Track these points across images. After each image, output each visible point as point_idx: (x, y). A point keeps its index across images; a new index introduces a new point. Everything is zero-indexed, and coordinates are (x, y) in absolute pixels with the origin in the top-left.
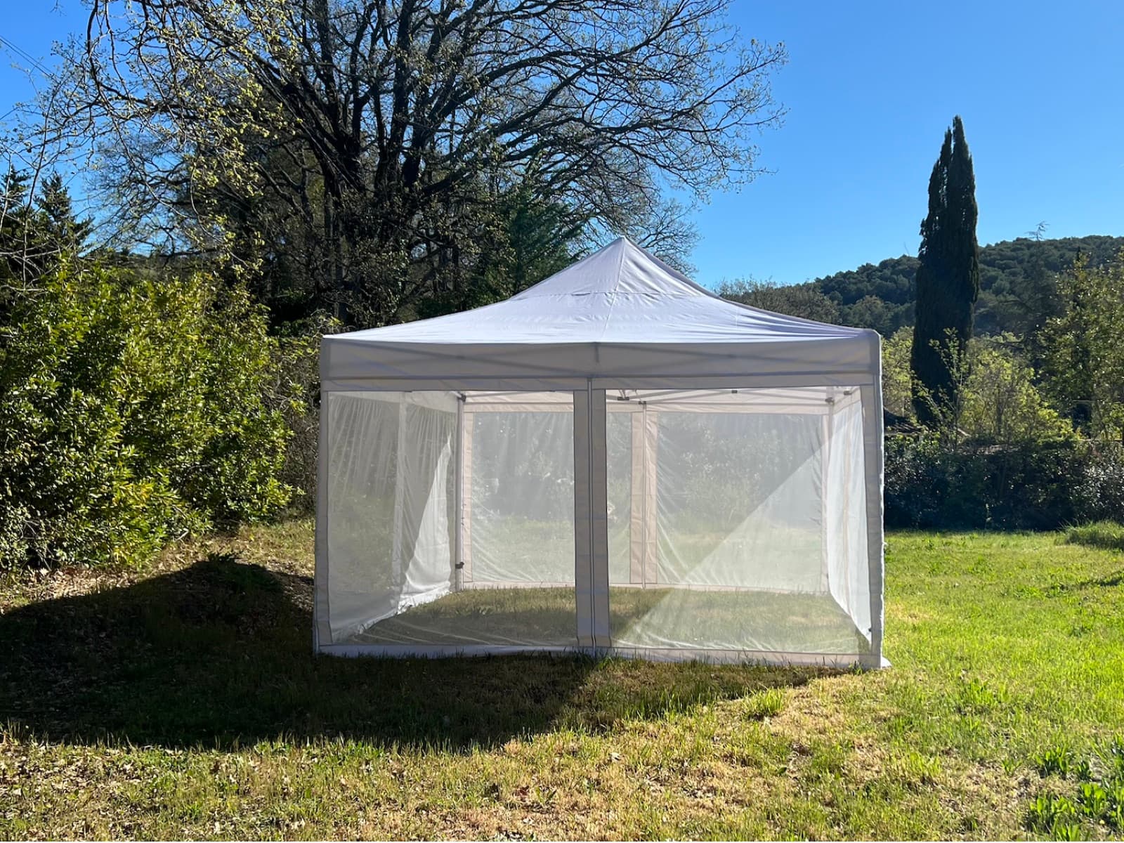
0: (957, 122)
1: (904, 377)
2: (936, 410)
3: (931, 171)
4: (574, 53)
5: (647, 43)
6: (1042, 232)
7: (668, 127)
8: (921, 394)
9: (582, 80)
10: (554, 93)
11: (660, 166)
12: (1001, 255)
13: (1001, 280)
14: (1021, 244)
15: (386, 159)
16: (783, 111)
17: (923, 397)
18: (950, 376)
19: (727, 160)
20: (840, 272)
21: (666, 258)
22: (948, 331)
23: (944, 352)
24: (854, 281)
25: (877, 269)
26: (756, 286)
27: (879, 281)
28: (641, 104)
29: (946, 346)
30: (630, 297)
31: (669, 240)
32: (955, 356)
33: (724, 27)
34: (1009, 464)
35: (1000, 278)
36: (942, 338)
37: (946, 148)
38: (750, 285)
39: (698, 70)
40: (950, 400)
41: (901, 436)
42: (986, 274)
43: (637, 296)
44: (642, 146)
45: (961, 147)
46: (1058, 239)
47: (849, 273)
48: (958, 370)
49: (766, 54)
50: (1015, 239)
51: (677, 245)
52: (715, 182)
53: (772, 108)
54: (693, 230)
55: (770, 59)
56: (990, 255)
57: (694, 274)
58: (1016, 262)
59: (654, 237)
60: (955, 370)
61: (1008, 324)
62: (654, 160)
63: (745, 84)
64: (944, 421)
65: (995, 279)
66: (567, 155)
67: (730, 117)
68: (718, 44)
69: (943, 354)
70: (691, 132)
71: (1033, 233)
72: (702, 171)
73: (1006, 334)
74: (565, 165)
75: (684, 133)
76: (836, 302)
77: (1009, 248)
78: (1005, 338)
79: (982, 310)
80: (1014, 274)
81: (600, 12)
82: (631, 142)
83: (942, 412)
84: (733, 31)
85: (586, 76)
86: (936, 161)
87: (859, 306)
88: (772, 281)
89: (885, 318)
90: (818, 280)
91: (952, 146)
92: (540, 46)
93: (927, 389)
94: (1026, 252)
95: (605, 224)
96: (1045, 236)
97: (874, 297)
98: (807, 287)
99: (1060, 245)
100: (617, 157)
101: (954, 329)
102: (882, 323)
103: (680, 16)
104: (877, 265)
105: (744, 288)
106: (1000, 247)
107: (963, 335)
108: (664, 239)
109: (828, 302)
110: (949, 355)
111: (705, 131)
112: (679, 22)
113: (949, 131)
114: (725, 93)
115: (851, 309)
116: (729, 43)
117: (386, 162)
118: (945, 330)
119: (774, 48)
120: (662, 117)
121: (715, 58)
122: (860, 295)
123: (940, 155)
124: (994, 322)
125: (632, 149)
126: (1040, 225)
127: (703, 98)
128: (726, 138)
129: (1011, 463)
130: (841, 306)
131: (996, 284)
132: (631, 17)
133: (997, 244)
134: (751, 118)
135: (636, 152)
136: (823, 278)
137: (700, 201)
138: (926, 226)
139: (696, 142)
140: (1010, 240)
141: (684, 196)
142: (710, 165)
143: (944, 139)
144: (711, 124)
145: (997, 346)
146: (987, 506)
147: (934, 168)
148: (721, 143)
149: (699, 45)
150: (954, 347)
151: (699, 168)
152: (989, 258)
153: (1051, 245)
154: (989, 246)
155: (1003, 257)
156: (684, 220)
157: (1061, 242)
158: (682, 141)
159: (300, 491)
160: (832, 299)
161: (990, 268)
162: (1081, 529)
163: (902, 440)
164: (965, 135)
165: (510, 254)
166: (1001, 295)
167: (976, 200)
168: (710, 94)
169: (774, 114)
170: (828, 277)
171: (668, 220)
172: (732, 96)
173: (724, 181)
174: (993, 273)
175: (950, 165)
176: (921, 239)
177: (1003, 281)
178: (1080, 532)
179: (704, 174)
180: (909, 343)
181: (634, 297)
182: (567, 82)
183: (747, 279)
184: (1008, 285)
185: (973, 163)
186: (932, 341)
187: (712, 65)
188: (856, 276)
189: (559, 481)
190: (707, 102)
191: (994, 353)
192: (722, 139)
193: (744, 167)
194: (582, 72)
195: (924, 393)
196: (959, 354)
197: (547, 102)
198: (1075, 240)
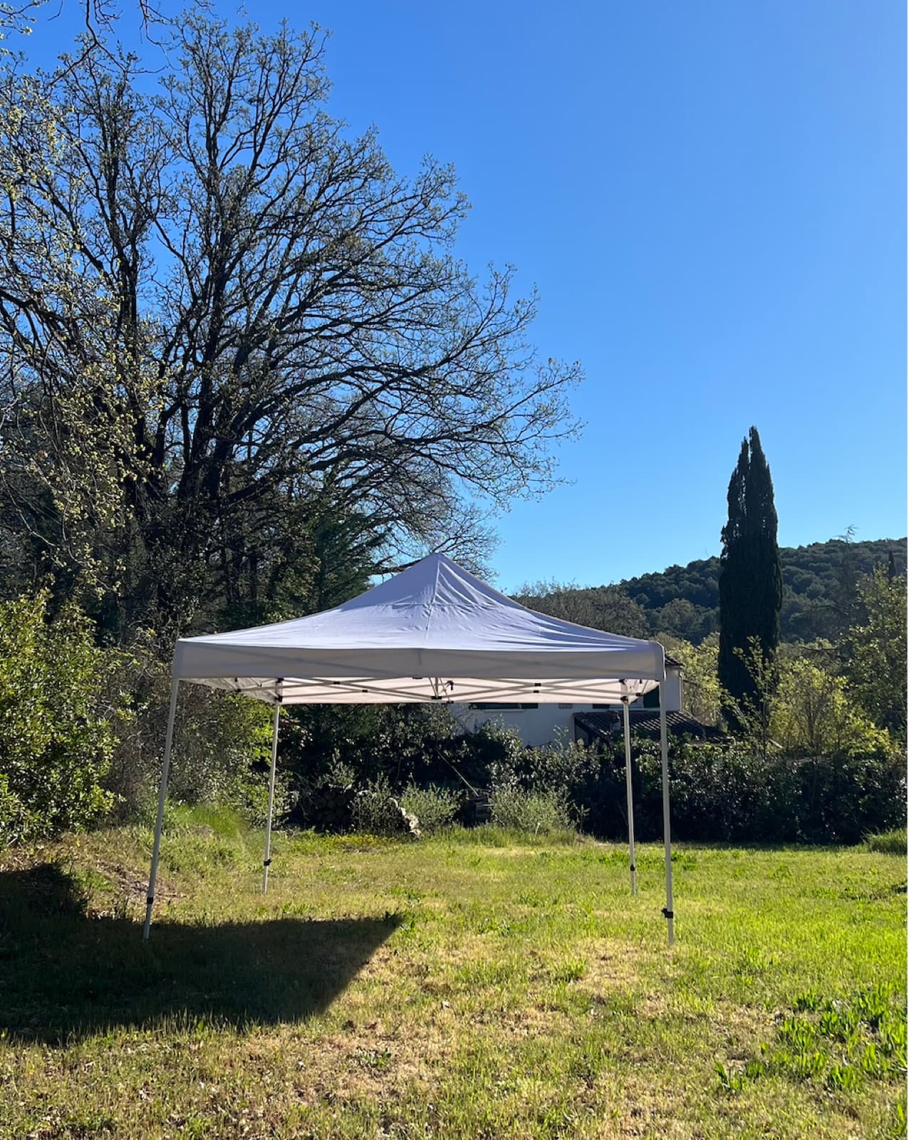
0: (754, 433)
1: (713, 685)
2: (742, 719)
3: (730, 479)
4: (377, 368)
5: (447, 360)
6: (851, 536)
7: (468, 439)
8: (727, 702)
9: (384, 393)
10: (356, 406)
11: (461, 475)
12: (814, 557)
13: (816, 583)
14: (834, 546)
15: (190, 470)
16: (581, 424)
17: (729, 706)
18: (755, 684)
19: (528, 471)
20: (647, 574)
21: (466, 563)
22: (751, 639)
23: (749, 660)
24: (661, 583)
25: (684, 571)
26: (559, 588)
27: (688, 583)
28: (441, 416)
29: (749, 654)
30: (446, 608)
31: (469, 544)
32: (760, 665)
33: (523, 346)
34: (819, 775)
35: (814, 580)
36: (745, 645)
37: (743, 457)
38: (552, 588)
39: (497, 385)
40: (757, 709)
41: (710, 747)
42: (800, 578)
43: (452, 608)
44: (443, 455)
45: (759, 457)
46: (873, 541)
47: (656, 574)
48: (763, 678)
49: (563, 372)
50: (828, 541)
51: (477, 549)
52: (515, 491)
53: (570, 422)
54: (493, 534)
55: (567, 376)
56: (803, 557)
57: (494, 578)
58: (830, 564)
59: (453, 542)
60: (759, 678)
61: (825, 629)
62: (454, 469)
63: (544, 399)
64: (752, 731)
65: (809, 582)
66: (369, 463)
67: (529, 430)
68: (516, 362)
69: (747, 662)
70: (491, 443)
71: (842, 537)
72: (503, 480)
73: (821, 641)
74: (365, 472)
75: (483, 445)
76: (642, 606)
77: (821, 550)
78: (820, 644)
79: (797, 614)
80: (829, 577)
81: (402, 330)
82: (432, 451)
83: (749, 721)
84: (529, 352)
85: (388, 389)
86: (734, 470)
87: (667, 610)
88: (575, 583)
89: (695, 622)
90: (624, 582)
91: (749, 456)
92: (344, 360)
93: (733, 698)
94: (840, 554)
95: (403, 528)
96: (856, 539)
97: (683, 600)
98: (612, 589)
99: (875, 547)
100: (416, 466)
101: (757, 637)
102: (692, 627)
103: (480, 336)
104: (685, 566)
105: (547, 591)
106: (814, 549)
107: (768, 643)
108: (463, 543)
109: (633, 606)
110: (752, 663)
111: (504, 443)
112: (478, 342)
113: (746, 441)
114: (524, 408)
115: (659, 612)
116: (528, 361)
117: (190, 473)
118: (748, 638)
119: (571, 366)
120: (464, 429)
121: (514, 375)
122: (669, 597)
123: (737, 464)
124: (806, 628)
125: (432, 459)
126: (850, 528)
127: (503, 413)
128: (525, 450)
129: (821, 774)
130: (649, 610)
131: (810, 588)
132: (432, 335)
133: (809, 546)
134: (549, 431)
135: (437, 463)
136: (629, 579)
137: (500, 509)
138: (726, 532)
139: (496, 454)
140: (823, 541)
141: (485, 503)
142: (510, 475)
143: (740, 449)
144: (511, 436)
145: (810, 654)
146: (797, 818)
147: (732, 477)
148: (522, 455)
149: (498, 362)
150: (757, 654)
151: (499, 477)
152: (801, 560)
153: (866, 547)
154: (801, 547)
155: (816, 560)
156: (485, 524)
157: (875, 544)
158: (483, 452)
159: (121, 799)
160: (639, 602)
161: (803, 571)
162: (881, 837)
163: (710, 750)
164: (761, 445)
165: (314, 563)
166: (816, 599)
167: (776, 508)
168: (509, 408)
169: (572, 428)
170: (634, 579)
171: (468, 524)
172: (531, 410)
173: (524, 490)
174: (808, 576)
175: (749, 474)
176: (722, 546)
177: (818, 585)
178: (881, 840)
179: (505, 482)
180: (716, 650)
181: (449, 608)
182: (370, 396)
183: (549, 581)
184: (823, 589)
185: (771, 472)
186: (735, 649)
187: (512, 382)
188: (664, 577)
189: (361, 793)
190: (507, 415)
191: (805, 661)
192: (522, 450)
193: (543, 477)
194: (385, 386)
195: (731, 701)
196: (763, 662)
197: (350, 413)
198: (891, 542)
